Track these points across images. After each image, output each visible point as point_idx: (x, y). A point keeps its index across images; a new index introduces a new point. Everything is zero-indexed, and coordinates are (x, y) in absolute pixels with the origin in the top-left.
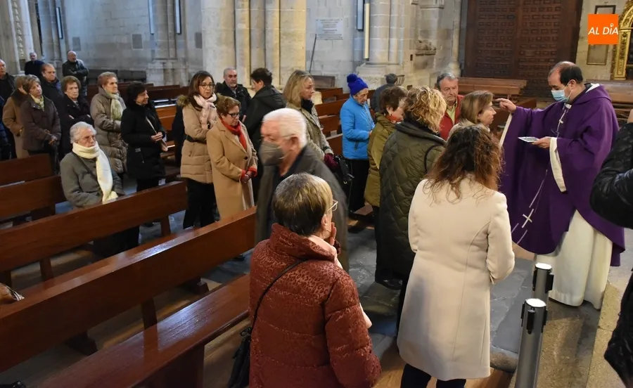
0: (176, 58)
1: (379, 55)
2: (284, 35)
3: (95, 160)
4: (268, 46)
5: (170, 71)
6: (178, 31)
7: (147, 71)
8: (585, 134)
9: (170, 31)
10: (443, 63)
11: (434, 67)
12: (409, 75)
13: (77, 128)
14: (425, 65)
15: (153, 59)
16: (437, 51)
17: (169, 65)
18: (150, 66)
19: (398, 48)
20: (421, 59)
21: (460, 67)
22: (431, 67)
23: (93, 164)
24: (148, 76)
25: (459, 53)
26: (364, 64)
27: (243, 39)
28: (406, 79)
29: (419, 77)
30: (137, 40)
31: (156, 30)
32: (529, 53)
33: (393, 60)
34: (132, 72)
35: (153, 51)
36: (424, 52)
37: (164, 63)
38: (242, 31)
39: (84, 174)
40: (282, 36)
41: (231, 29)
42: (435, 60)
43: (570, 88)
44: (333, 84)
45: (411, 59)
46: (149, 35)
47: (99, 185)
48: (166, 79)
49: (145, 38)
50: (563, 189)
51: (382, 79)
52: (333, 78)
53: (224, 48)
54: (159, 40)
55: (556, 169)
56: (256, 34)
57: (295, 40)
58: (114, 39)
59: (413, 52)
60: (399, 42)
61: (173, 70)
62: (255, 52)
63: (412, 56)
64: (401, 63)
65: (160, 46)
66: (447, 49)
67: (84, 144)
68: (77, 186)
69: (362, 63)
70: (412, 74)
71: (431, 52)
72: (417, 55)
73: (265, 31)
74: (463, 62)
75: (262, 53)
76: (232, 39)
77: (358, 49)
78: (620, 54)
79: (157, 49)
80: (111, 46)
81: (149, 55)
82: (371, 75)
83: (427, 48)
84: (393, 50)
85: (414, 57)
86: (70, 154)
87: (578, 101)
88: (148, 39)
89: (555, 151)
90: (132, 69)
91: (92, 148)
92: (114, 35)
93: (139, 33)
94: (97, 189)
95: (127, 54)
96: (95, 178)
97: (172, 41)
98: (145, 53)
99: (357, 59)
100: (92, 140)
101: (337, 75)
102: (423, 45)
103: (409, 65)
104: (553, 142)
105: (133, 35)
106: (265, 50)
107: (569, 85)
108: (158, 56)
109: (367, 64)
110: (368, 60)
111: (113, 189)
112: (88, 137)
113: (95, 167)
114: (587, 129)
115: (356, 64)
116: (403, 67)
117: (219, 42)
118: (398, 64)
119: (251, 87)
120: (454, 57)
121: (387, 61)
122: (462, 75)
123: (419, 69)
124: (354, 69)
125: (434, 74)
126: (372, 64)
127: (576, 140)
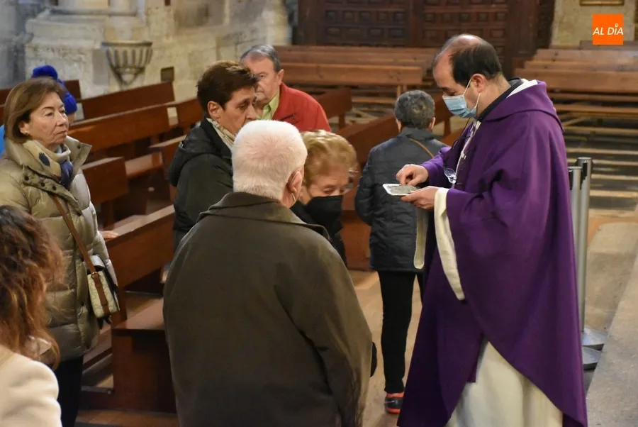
11: (227, 20)
12: (165, 41)
14: (203, 17)
20: (192, 2)
21: (290, 19)
22: (220, 21)
26: (47, 12)
28: (156, 53)
29: (191, 47)
33: (121, 4)
42: (228, 3)
43: (475, 90)
50: (460, 296)
51: (95, 53)
64: (142, 11)
69: (41, 10)
70: (171, 40)
74: (295, 7)
82: (65, 43)
87: (492, 116)
89: (443, 215)
103: (163, 17)
104: (440, 198)
107: (472, 84)
109: (54, 12)
114: (499, 176)
116: (148, 23)
118: (135, 14)
121: (104, 7)
122: (295, 39)
123: (189, 26)
124: (20, 27)
125: (228, 37)
126: (68, 13)
127: (481, 197)
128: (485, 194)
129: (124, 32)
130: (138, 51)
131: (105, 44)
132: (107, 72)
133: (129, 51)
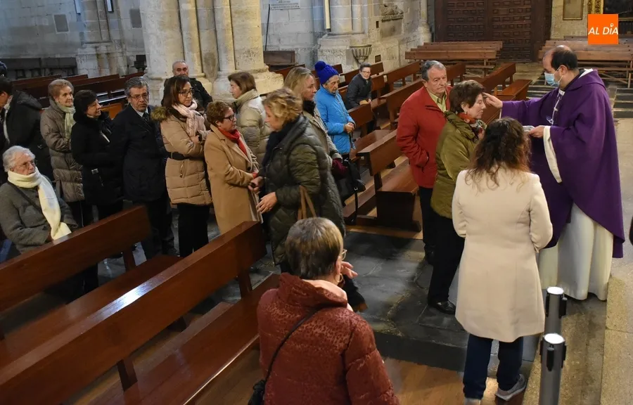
0: (110, 40)
1: (342, 24)
2: (236, 13)
3: (36, 188)
4: (219, 27)
5: (104, 56)
6: (110, 9)
7: (78, 58)
8: (576, 122)
9: (99, 10)
10: (412, 27)
11: (403, 32)
12: (377, 44)
13: (10, 154)
14: (393, 31)
15: (82, 43)
16: (404, 14)
17: (103, 49)
18: (79, 51)
19: (362, 15)
20: (387, 25)
21: (431, 30)
22: (400, 33)
23: (34, 194)
24: (79, 63)
25: (428, 15)
26: (326, 35)
27: (189, 21)
28: (373, 49)
29: (387, 46)
30: (61, 22)
31: (83, 9)
32: (503, 11)
33: (358, 29)
34: (59, 59)
35: (82, 34)
36: (391, 17)
37: (96, 47)
38: (187, 12)
39: (25, 206)
40: (233, 14)
41: (175, 10)
42: (403, 24)
43: (561, 73)
44: (293, 59)
45: (377, 26)
46: (75, 16)
47: (44, 217)
48: (100, 67)
49: (71, 19)
50: (559, 180)
51: (347, 51)
52: (292, 53)
53: (168, 32)
54: (87, 20)
55: (551, 159)
56: (204, 13)
57: (248, 19)
58: (33, 22)
59: (379, 18)
60: (362, 9)
61: (108, 54)
62: (204, 34)
63: (377, 22)
64: (367, 31)
65: (89, 28)
66: (414, 13)
67: (22, 172)
68: (18, 222)
69: (324, 34)
70: (379, 43)
71: (398, 16)
72: (383, 21)
73: (213, 11)
74: (433, 24)
75: (214, 35)
76: (177, 22)
77: (317, 18)
78: (596, 7)
79: (86, 32)
80: (30, 31)
81: (77, 39)
82: (334, 48)
83: (393, 13)
84: (357, 18)
85: (380, 23)
86: (6, 184)
87: (572, 88)
88: (75, 19)
89: (549, 140)
90: (58, 56)
91: (31, 175)
92: (32, 17)
93: (61, 13)
94: (43, 222)
95: (51, 38)
96: (39, 209)
97: (103, 21)
98: (72, 36)
99: (318, 30)
100: (31, 166)
101: (297, 49)
102: (389, 9)
103: (375, 33)
104: (546, 131)
105: (55, 16)
106: (216, 31)
107: (560, 70)
108: (88, 40)
109: (329, 35)
110: (330, 30)
111: (62, 220)
112: (25, 164)
113: (38, 197)
114: (579, 117)
115: (316, 36)
116: (369, 36)
117: (162, 25)
118: (363, 33)
119: (203, 74)
120: (423, 20)
121: (351, 30)
122: (432, 40)
123: (386, 36)
124: (315, 42)
125: (403, 40)
126: (335, 35)
127: (568, 129)
128: (571, 127)
129: (359, 41)
130: (365, 49)
131: (351, 47)
132: (352, 58)
133: (362, 49)
